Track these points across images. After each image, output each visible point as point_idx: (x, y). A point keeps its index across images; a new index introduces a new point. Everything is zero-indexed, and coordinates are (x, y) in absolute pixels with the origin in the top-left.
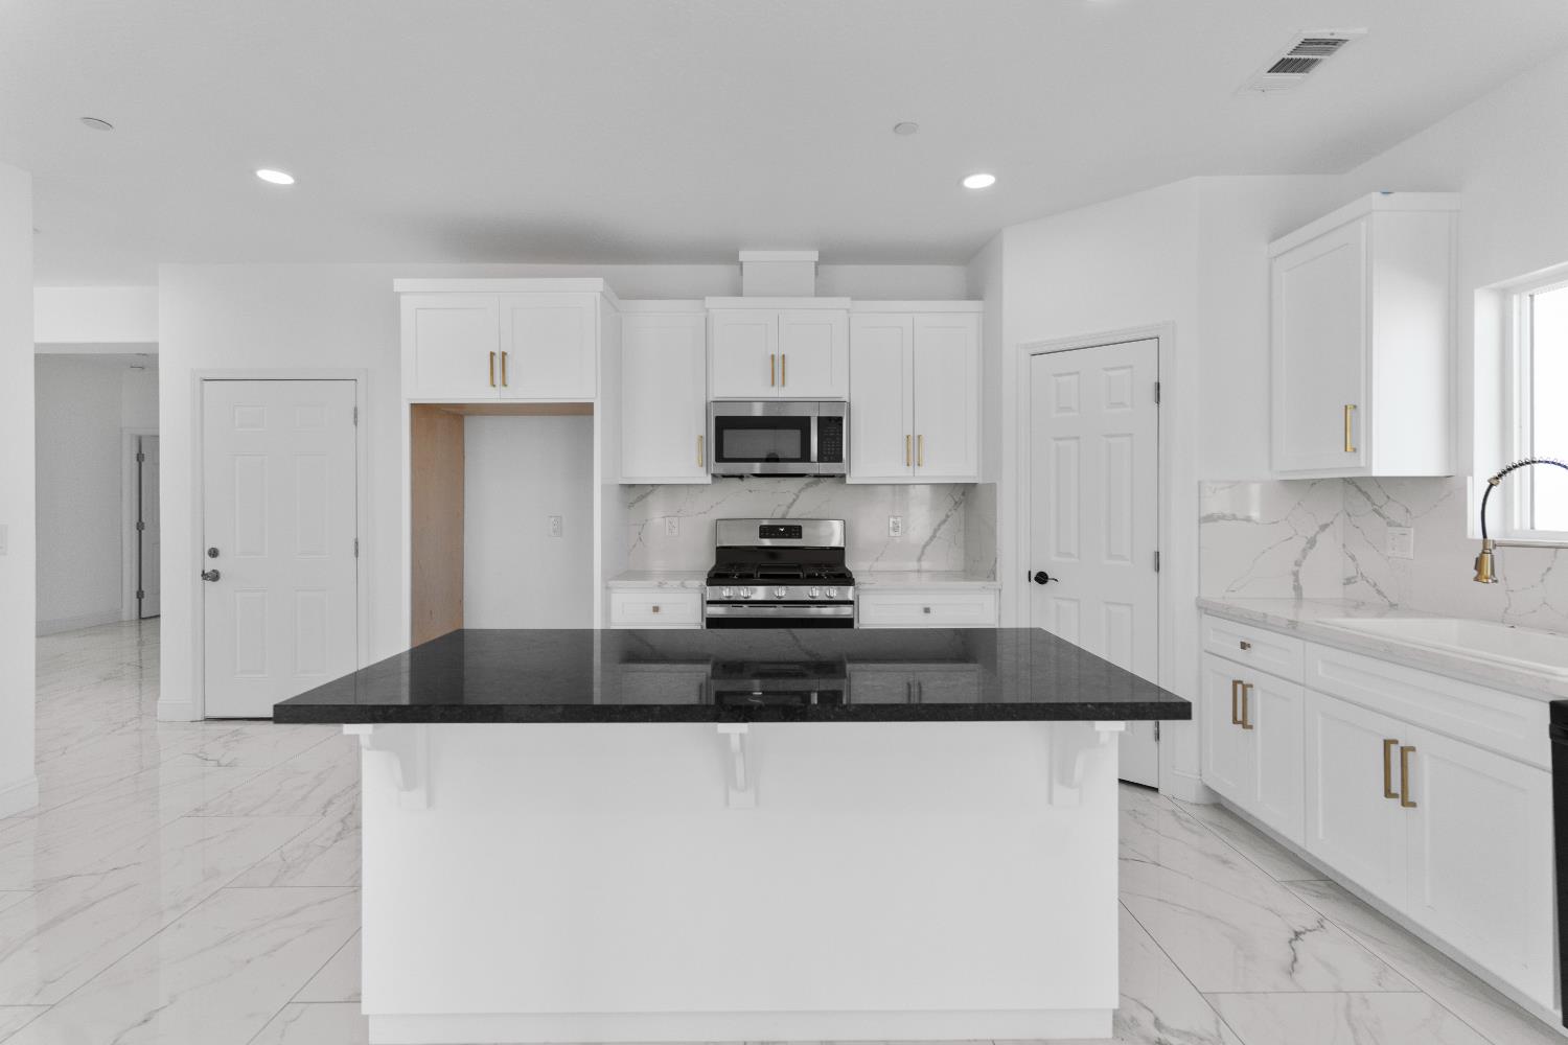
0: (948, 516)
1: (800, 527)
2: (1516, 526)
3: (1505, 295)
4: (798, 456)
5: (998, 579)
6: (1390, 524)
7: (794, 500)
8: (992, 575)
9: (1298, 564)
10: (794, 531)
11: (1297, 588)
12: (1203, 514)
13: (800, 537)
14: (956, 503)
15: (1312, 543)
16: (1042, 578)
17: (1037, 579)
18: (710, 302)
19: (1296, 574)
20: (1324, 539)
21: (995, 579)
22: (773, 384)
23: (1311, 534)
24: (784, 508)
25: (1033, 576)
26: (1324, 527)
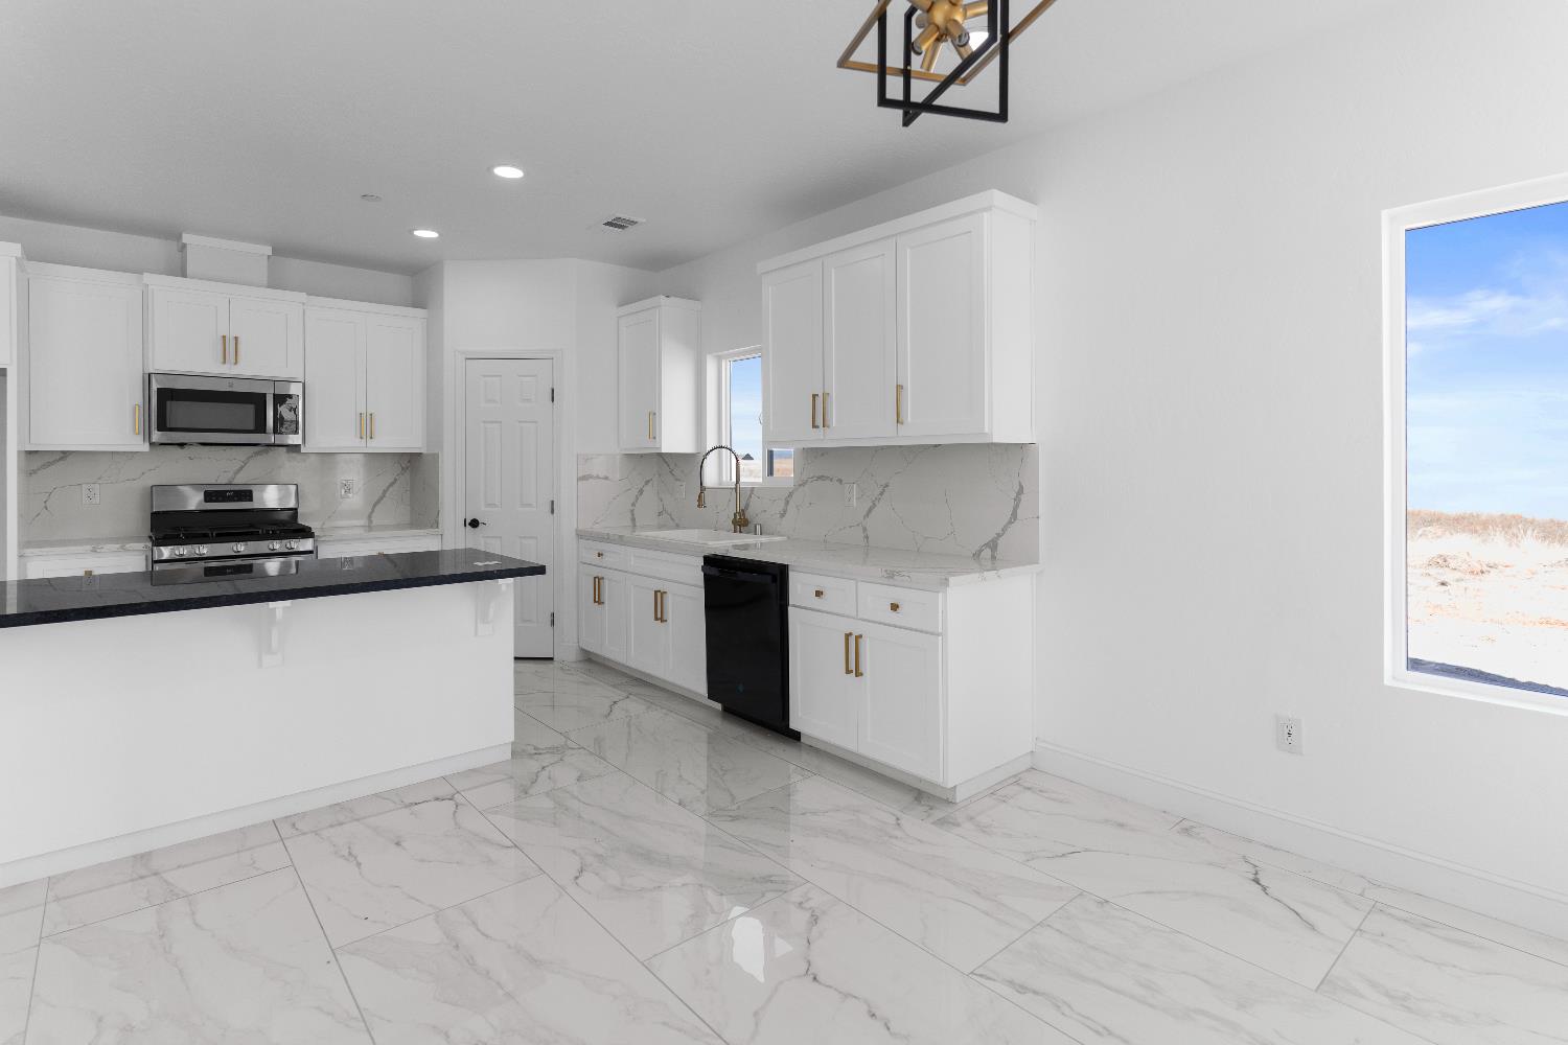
0: (396, 480)
1: (251, 492)
2: (724, 479)
3: (719, 359)
4: (252, 428)
5: (440, 526)
6: (677, 480)
7: (242, 467)
8: (436, 524)
9: (633, 505)
10: (247, 495)
11: (633, 520)
12: (580, 475)
13: (251, 500)
14: (403, 468)
15: (641, 492)
16: (474, 523)
17: (470, 524)
18: (147, 277)
19: (632, 511)
20: (647, 489)
21: (437, 527)
22: (224, 362)
23: (640, 486)
24: (230, 475)
25: (468, 521)
26: (647, 482)
